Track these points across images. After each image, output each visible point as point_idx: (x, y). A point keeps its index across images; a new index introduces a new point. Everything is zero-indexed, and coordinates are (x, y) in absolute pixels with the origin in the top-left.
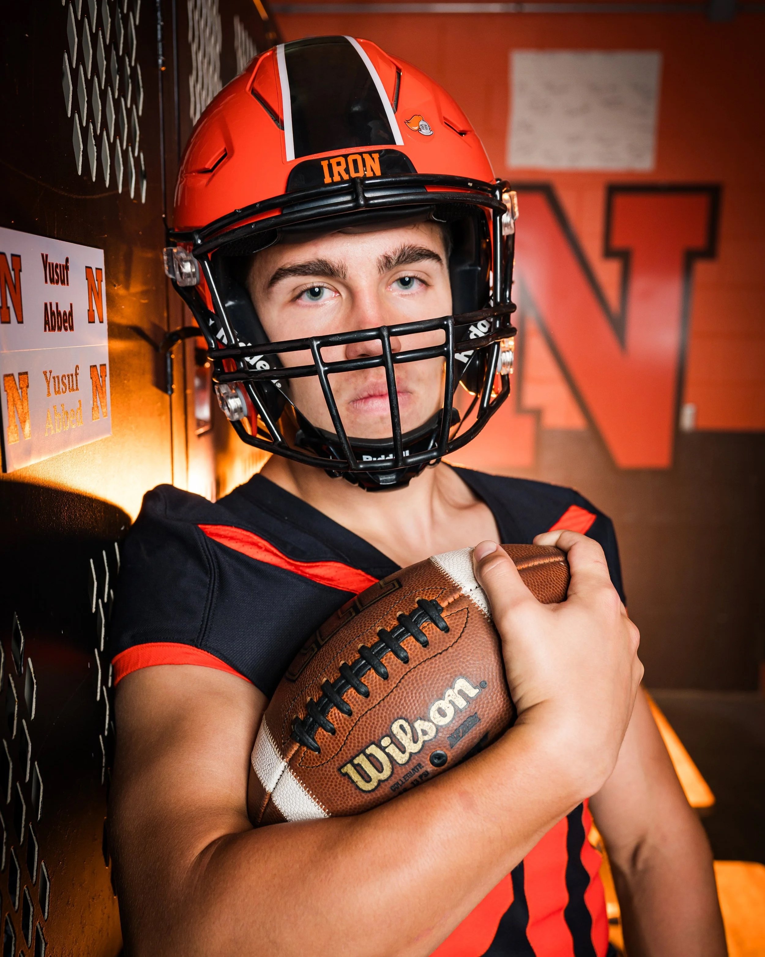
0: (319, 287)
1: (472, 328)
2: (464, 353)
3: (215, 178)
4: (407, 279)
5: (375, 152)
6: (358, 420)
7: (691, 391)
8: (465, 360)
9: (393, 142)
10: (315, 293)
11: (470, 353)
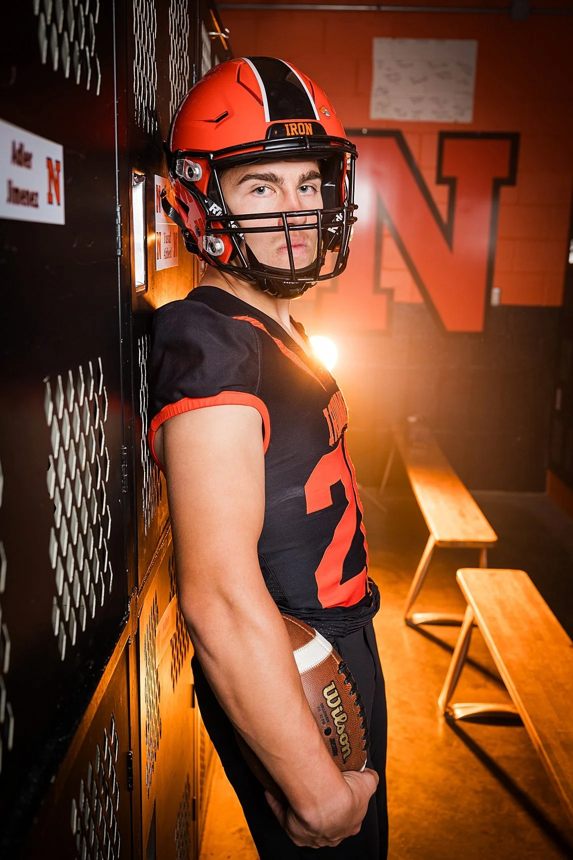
0: (263, 187)
1: (337, 216)
2: (333, 228)
3: (220, 127)
4: (305, 187)
5: (310, 122)
6: (283, 258)
7: (497, 278)
8: (334, 232)
9: (316, 119)
10: (260, 190)
11: (337, 228)
